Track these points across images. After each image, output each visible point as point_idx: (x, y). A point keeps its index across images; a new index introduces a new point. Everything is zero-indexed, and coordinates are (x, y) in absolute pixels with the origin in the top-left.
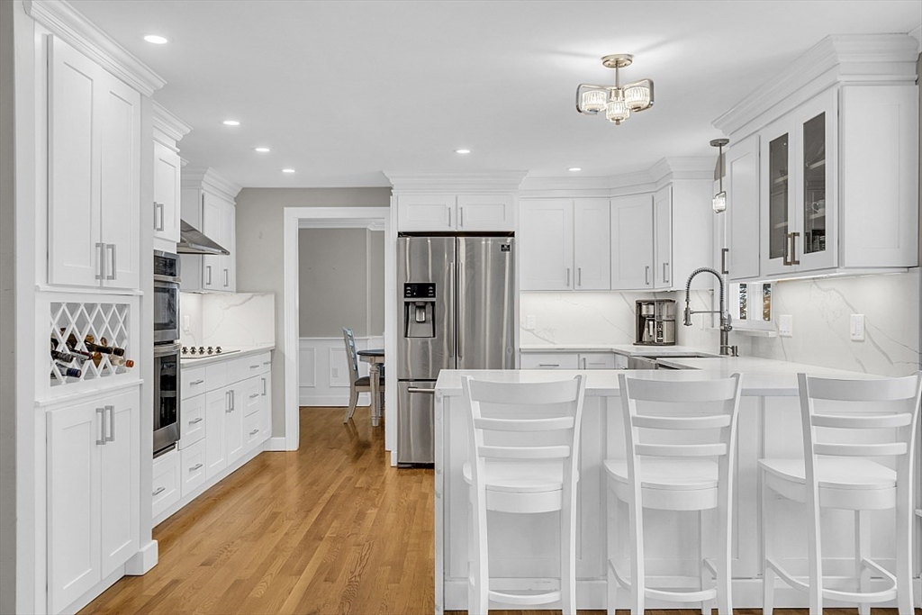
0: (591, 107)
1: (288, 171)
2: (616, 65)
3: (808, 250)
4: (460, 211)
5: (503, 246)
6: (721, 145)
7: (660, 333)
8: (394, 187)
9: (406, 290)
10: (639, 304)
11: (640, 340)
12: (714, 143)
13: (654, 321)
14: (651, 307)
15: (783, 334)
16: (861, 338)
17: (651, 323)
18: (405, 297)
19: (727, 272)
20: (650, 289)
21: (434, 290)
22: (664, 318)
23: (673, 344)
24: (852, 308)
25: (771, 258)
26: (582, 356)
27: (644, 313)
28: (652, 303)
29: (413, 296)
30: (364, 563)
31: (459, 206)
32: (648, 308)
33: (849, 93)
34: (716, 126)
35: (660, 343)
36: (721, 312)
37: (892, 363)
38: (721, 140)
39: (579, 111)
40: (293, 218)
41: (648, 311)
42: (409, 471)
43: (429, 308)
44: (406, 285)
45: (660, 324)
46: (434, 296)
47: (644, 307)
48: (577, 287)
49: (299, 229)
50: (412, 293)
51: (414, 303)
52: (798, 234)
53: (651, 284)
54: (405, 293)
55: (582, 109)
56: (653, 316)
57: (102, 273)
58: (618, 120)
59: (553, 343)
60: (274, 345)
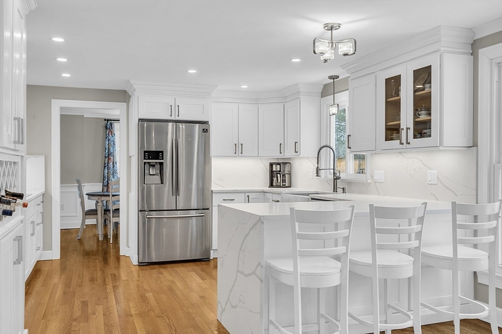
0: (320, 51)
1: (66, 75)
2: (331, 29)
3: (415, 137)
4: (177, 108)
5: (203, 129)
6: (334, 79)
7: (284, 181)
8: (136, 90)
9: (145, 155)
10: (271, 165)
11: (271, 185)
12: (330, 78)
13: (279, 174)
14: (278, 166)
15: (377, 181)
16: (435, 183)
17: (279, 175)
18: (145, 159)
19: (350, 148)
20: (281, 156)
21: (163, 155)
22: (286, 172)
23: (290, 187)
24: (428, 167)
25: (386, 141)
26: (247, 194)
27: (274, 169)
28: (279, 164)
29: (149, 159)
30: (173, 328)
31: (177, 104)
32: (276, 167)
33: (446, 57)
34: (342, 68)
35: (284, 186)
36: (334, 170)
37: (457, 195)
38: (335, 76)
39: (315, 53)
40: (57, 106)
41: (276, 169)
42: (147, 267)
43: (158, 166)
44: (145, 152)
45: (284, 175)
46: (163, 159)
47: (274, 166)
48: (240, 154)
49: (61, 115)
50: (149, 157)
51: (149, 163)
52: (409, 128)
53: (283, 153)
54: (145, 157)
55: (316, 52)
56: (280, 171)
57: (19, 140)
58: (326, 60)
59: (224, 187)
60: (44, 190)
